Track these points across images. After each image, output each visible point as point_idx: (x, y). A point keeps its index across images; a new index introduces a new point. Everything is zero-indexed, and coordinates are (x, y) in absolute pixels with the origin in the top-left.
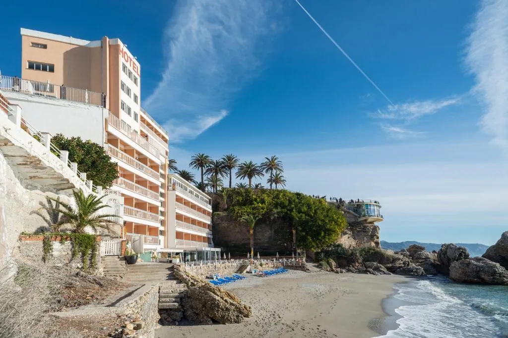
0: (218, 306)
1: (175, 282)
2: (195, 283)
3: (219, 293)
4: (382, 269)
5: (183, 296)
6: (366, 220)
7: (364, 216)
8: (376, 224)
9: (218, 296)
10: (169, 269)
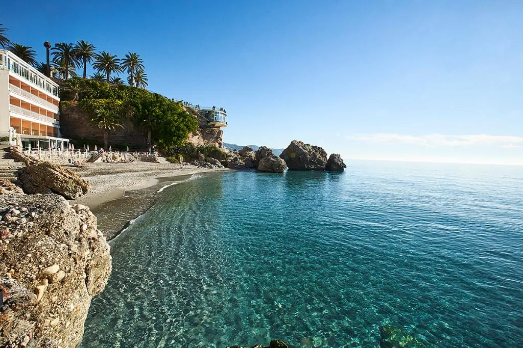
0: (57, 178)
1: (13, 160)
2: (35, 162)
3: (58, 170)
4: (217, 163)
5: (22, 172)
6: (214, 125)
7: (213, 121)
8: (221, 129)
9: (57, 171)
10: (5, 150)
